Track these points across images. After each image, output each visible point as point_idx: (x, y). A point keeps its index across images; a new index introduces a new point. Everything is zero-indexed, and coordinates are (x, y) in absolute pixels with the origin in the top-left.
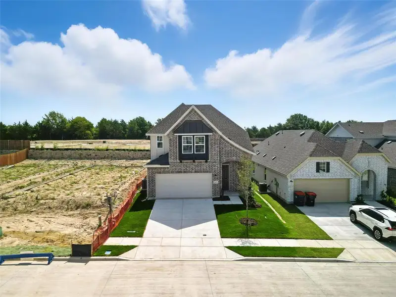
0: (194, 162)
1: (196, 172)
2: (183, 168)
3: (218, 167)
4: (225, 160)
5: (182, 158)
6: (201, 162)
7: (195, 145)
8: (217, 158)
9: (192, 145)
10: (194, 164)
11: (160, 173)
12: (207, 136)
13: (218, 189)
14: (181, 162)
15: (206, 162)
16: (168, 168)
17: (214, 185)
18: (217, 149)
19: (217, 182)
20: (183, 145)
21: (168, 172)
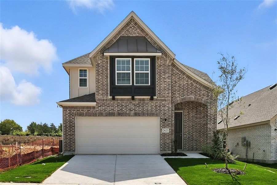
0: (133, 99)
1: (136, 115)
2: (116, 109)
3: (168, 109)
4: (178, 100)
5: (115, 91)
6: (144, 100)
7: (135, 72)
8: (167, 94)
9: (131, 72)
10: (133, 102)
11: (81, 115)
12: (153, 59)
13: (168, 141)
14: (114, 99)
15: (152, 99)
16: (94, 107)
17: (163, 136)
18: (167, 80)
19: (167, 130)
20: (116, 72)
21: (95, 115)
